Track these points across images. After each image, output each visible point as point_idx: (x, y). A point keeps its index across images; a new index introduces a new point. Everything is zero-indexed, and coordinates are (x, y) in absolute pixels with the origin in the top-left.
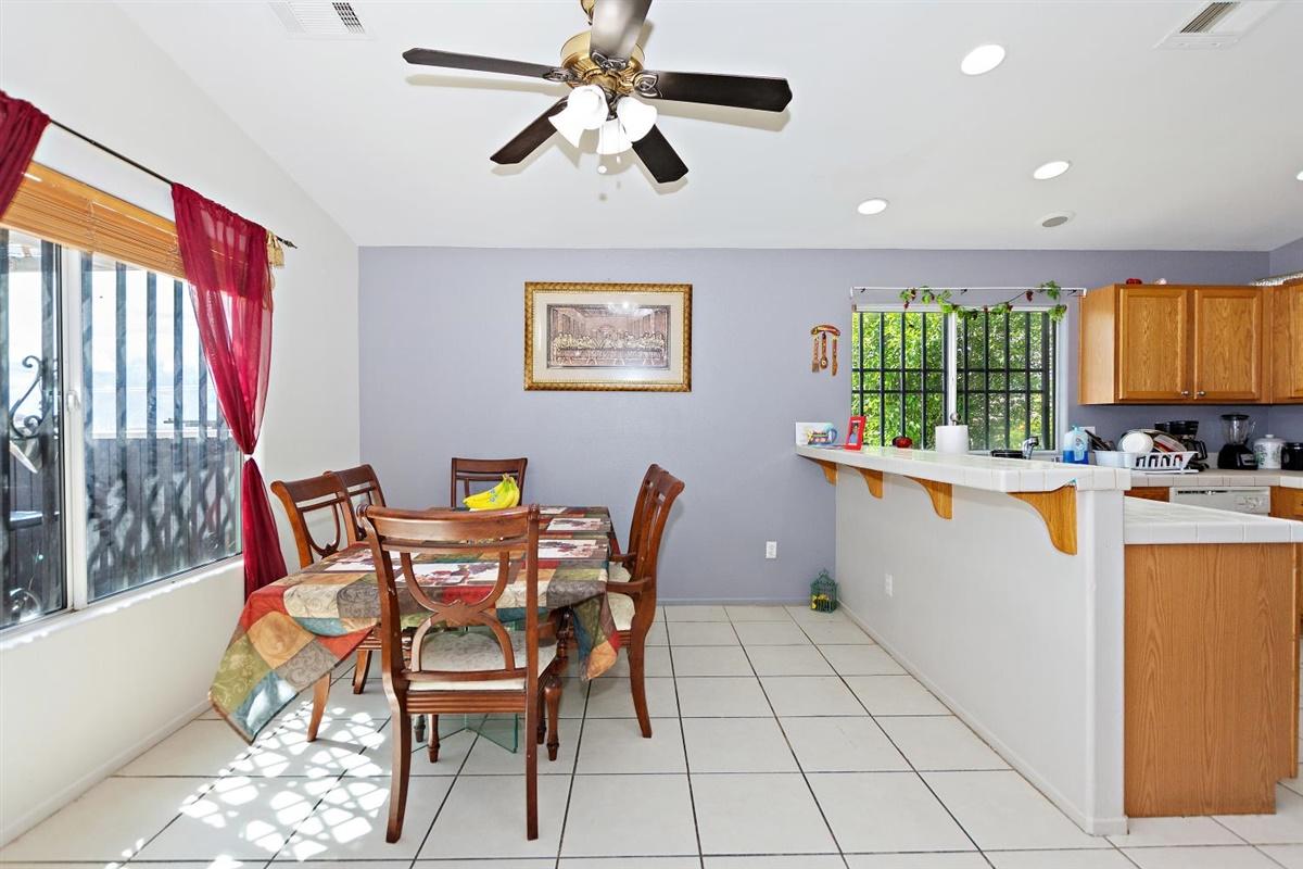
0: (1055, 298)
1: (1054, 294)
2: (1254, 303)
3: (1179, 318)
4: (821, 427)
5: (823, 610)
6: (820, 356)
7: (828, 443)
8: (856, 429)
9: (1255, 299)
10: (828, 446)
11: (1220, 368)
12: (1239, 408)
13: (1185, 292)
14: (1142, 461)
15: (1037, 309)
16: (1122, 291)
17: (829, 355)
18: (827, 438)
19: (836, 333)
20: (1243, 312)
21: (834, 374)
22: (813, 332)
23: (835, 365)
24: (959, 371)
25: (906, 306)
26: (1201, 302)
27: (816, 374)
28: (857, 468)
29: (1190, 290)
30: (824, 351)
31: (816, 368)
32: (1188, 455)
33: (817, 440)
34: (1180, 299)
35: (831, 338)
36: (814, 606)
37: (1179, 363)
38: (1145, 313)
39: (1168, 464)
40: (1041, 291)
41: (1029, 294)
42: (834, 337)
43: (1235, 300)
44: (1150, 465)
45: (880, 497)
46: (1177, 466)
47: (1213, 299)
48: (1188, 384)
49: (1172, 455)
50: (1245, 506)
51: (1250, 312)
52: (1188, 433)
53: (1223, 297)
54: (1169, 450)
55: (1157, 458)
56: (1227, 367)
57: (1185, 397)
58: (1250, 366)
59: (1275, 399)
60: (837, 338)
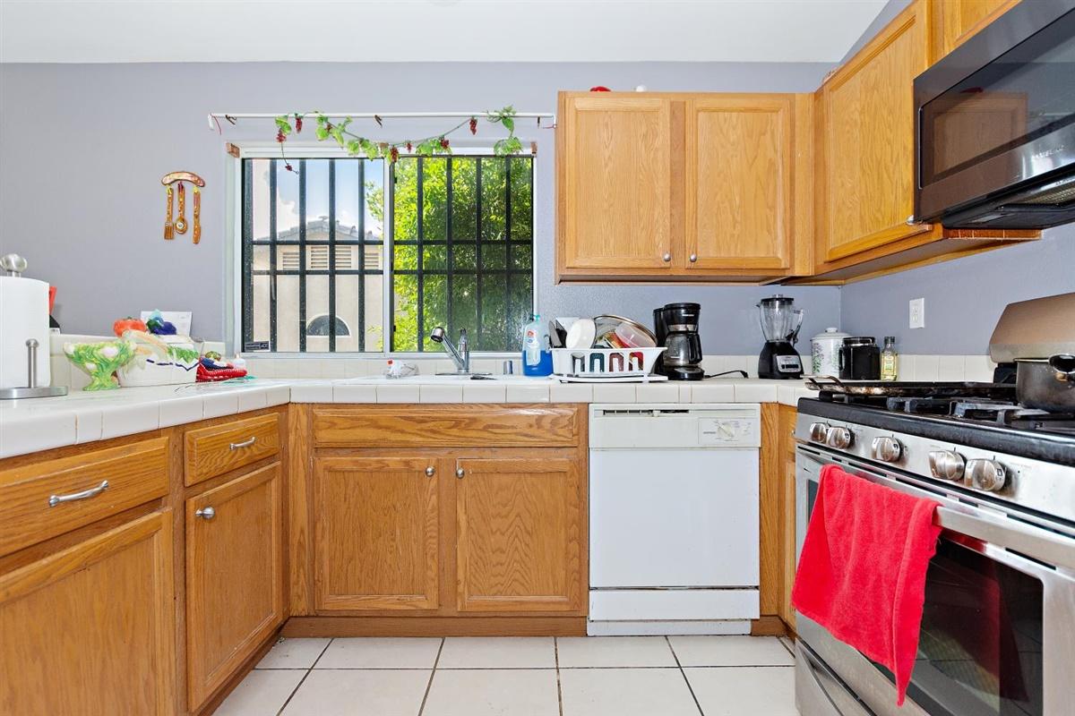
0: (512, 128)
1: (506, 120)
2: (780, 118)
3: (659, 142)
6: (176, 215)
9: (782, 112)
16: (568, 102)
17: (189, 215)
19: (201, 182)
21: (197, 241)
23: (197, 230)
27: (169, 242)
30: (182, 208)
31: (169, 233)
32: (656, 354)
35: (191, 189)
39: (621, 367)
40: (489, 117)
41: (473, 123)
42: (196, 189)
43: (749, 115)
44: (592, 370)
46: (635, 370)
47: (715, 114)
48: (675, 246)
49: (626, 353)
50: (716, 436)
51: (773, 133)
52: (687, 321)
53: (731, 111)
54: (623, 345)
55: (601, 357)
56: (739, 219)
57: (667, 265)
58: (775, 217)
59: (816, 268)
60: (200, 190)
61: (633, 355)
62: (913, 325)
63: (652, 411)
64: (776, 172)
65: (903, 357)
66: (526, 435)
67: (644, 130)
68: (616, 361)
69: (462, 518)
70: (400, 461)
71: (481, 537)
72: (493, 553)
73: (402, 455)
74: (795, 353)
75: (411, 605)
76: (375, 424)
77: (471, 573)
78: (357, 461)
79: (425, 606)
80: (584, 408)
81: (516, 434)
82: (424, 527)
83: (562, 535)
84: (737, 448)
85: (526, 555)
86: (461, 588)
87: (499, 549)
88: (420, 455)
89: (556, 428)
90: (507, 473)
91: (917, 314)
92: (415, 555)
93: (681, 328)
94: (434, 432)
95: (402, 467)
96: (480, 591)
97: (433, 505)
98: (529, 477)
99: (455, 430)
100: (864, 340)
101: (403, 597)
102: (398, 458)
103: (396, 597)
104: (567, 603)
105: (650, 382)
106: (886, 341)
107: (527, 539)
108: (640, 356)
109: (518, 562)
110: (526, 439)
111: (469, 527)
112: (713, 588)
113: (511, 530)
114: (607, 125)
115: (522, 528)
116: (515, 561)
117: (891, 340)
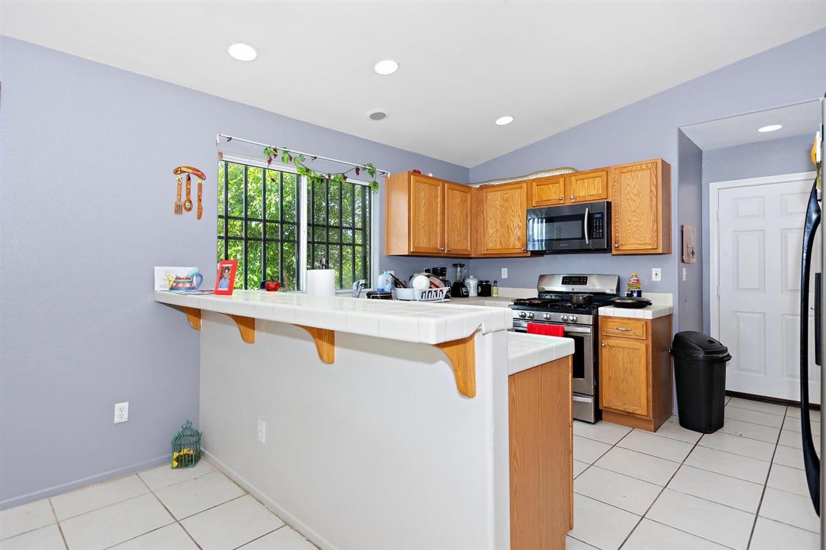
0: (372, 176)
1: (372, 173)
2: (469, 196)
3: (438, 200)
4: (184, 272)
5: (186, 466)
6: (184, 198)
7: (194, 288)
8: (227, 274)
9: (469, 194)
10: (193, 292)
11: (456, 234)
12: (460, 259)
13: (441, 183)
14: (424, 294)
15: (360, 181)
16: (412, 176)
17: (194, 197)
18: (192, 282)
19: (202, 176)
20: (465, 201)
21: (199, 217)
22: (176, 172)
23: (200, 209)
24: (309, 225)
25: (270, 162)
26: (448, 191)
27: (178, 216)
28: (227, 315)
29: (444, 182)
30: (188, 193)
31: (178, 209)
32: (445, 290)
33: (180, 285)
34: (439, 188)
35: (195, 180)
36: (176, 464)
37: (439, 229)
38: (423, 194)
39: (437, 296)
40: (365, 169)
41: (357, 170)
42: (199, 181)
43: (462, 193)
44: (428, 297)
45: (253, 342)
46: (441, 297)
47: (453, 191)
48: (443, 243)
52: (442, 275)
54: (437, 287)
55: (431, 292)
56: (459, 234)
57: (442, 252)
58: (468, 234)
60: (203, 182)
61: (440, 291)
62: (503, 277)
64: (468, 217)
65: (499, 288)
67: (434, 194)
68: (435, 293)
74: (465, 287)
91: (504, 273)
100: (486, 282)
105: (447, 302)
108: (442, 291)
117: (495, 282)
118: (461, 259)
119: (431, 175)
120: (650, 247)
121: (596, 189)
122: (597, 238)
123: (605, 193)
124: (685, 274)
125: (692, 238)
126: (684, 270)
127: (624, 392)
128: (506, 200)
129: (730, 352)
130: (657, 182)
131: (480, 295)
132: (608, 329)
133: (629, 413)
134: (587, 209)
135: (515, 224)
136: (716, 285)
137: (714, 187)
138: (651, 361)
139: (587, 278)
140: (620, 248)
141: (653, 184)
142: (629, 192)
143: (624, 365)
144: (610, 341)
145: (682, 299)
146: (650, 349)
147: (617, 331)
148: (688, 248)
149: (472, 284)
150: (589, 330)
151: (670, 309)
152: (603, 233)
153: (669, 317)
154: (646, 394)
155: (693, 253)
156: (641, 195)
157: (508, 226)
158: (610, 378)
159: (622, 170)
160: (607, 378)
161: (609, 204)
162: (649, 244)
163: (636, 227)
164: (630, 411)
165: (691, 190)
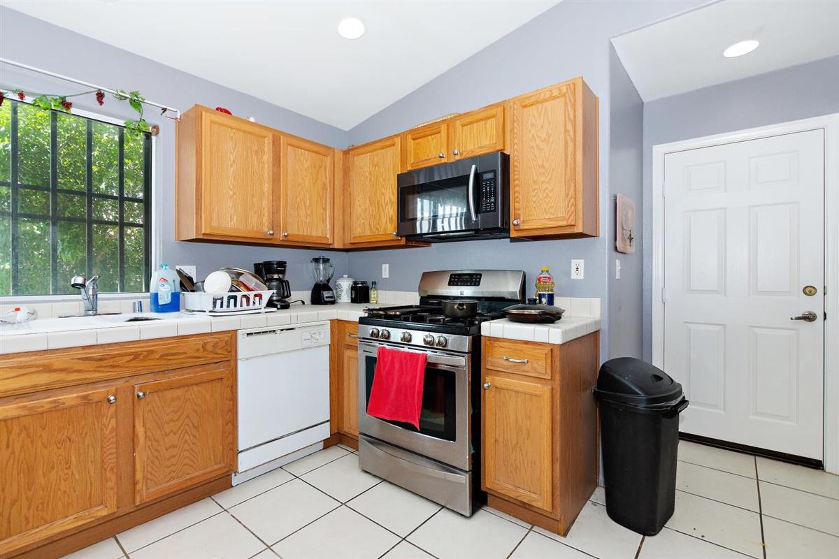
0: (140, 111)
1: (136, 103)
2: (328, 160)
3: (265, 158)
9: (329, 157)
11: (302, 213)
13: (272, 134)
14: (219, 302)
15: (105, 117)
16: (204, 114)
20: (320, 167)
29: (276, 134)
32: (267, 294)
34: (266, 141)
37: (265, 203)
38: (231, 146)
39: (248, 304)
40: (121, 98)
41: (100, 96)
43: (314, 155)
44: (228, 306)
46: (258, 305)
47: (297, 149)
48: (274, 225)
49: (251, 294)
50: (310, 341)
51: (325, 168)
52: (279, 272)
53: (305, 149)
54: (249, 290)
55: (235, 298)
56: (308, 213)
57: (271, 237)
58: (326, 215)
59: (344, 244)
61: (256, 296)
62: (384, 277)
63: (274, 331)
64: (327, 190)
65: (379, 291)
66: (194, 357)
67: (256, 148)
68: (244, 300)
69: (140, 430)
70: (78, 397)
71: (156, 441)
72: (167, 450)
73: (79, 392)
74: (331, 290)
75: (90, 518)
76: (48, 369)
77: (148, 472)
78: (25, 406)
79: (104, 513)
80: (233, 333)
81: (187, 358)
82: (102, 448)
83: (220, 422)
84: (319, 346)
85: (193, 444)
86: (138, 487)
87: (172, 446)
88: (98, 388)
89: (217, 350)
90: (179, 387)
91: (386, 271)
92: (93, 474)
93: (276, 276)
94: (113, 367)
95: (79, 401)
96: (156, 483)
97: (112, 427)
98: (195, 388)
99: (134, 362)
100: (363, 283)
101: (79, 514)
102: (76, 395)
103: (71, 517)
104: (225, 467)
105: (266, 312)
106: (373, 283)
107: (195, 432)
108: (260, 296)
109: (188, 450)
110: (195, 360)
111: (146, 437)
112: (308, 428)
113: (182, 428)
114: (232, 138)
115: (191, 425)
116: (185, 450)
117: (374, 283)
118: (319, 250)
119: (252, 120)
120: (564, 223)
121: (488, 138)
122: (488, 212)
123: (501, 142)
124: (618, 268)
125: (630, 215)
126: (618, 262)
127: (517, 467)
128: (376, 165)
129: (686, 393)
130: (575, 116)
131: (354, 301)
132: (493, 359)
133: (524, 503)
134: (474, 167)
135: (387, 199)
136: (661, 286)
137: (658, 150)
138: (558, 417)
139: (481, 275)
140: (521, 227)
141: (569, 118)
142: (533, 136)
143: (517, 422)
144: (497, 378)
145: (613, 307)
146: (558, 396)
147: (506, 363)
148: (623, 229)
149: (345, 285)
150: (462, 361)
151: (596, 323)
152: (495, 203)
153: (595, 335)
154: (549, 473)
155: (631, 239)
156: (551, 139)
157: (378, 202)
158: (496, 441)
159: (526, 103)
160: (493, 441)
161: (506, 159)
162: (563, 218)
163: (544, 191)
164: (525, 501)
165: (628, 156)
